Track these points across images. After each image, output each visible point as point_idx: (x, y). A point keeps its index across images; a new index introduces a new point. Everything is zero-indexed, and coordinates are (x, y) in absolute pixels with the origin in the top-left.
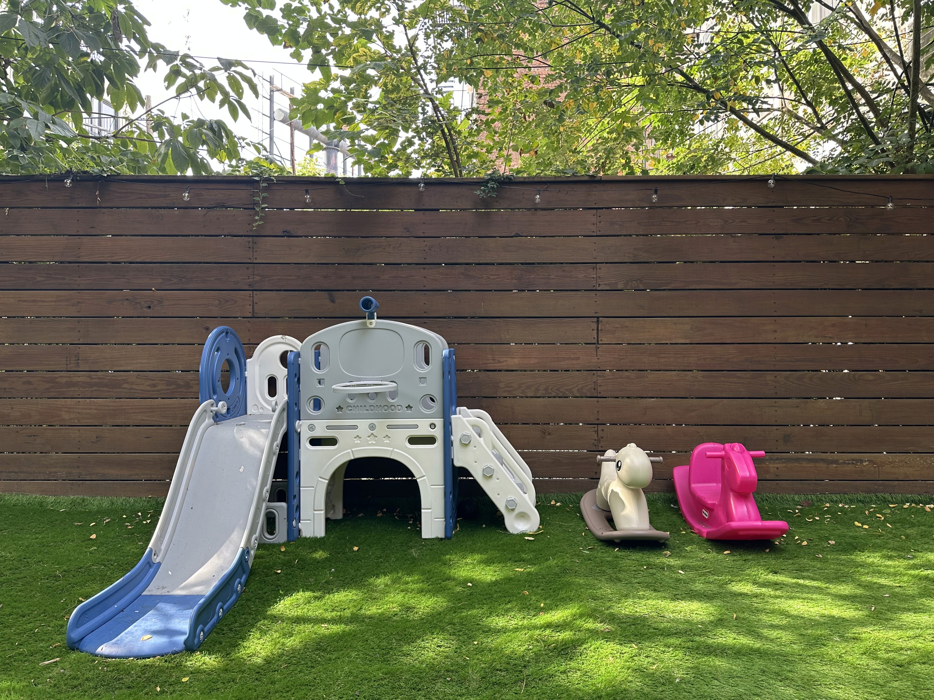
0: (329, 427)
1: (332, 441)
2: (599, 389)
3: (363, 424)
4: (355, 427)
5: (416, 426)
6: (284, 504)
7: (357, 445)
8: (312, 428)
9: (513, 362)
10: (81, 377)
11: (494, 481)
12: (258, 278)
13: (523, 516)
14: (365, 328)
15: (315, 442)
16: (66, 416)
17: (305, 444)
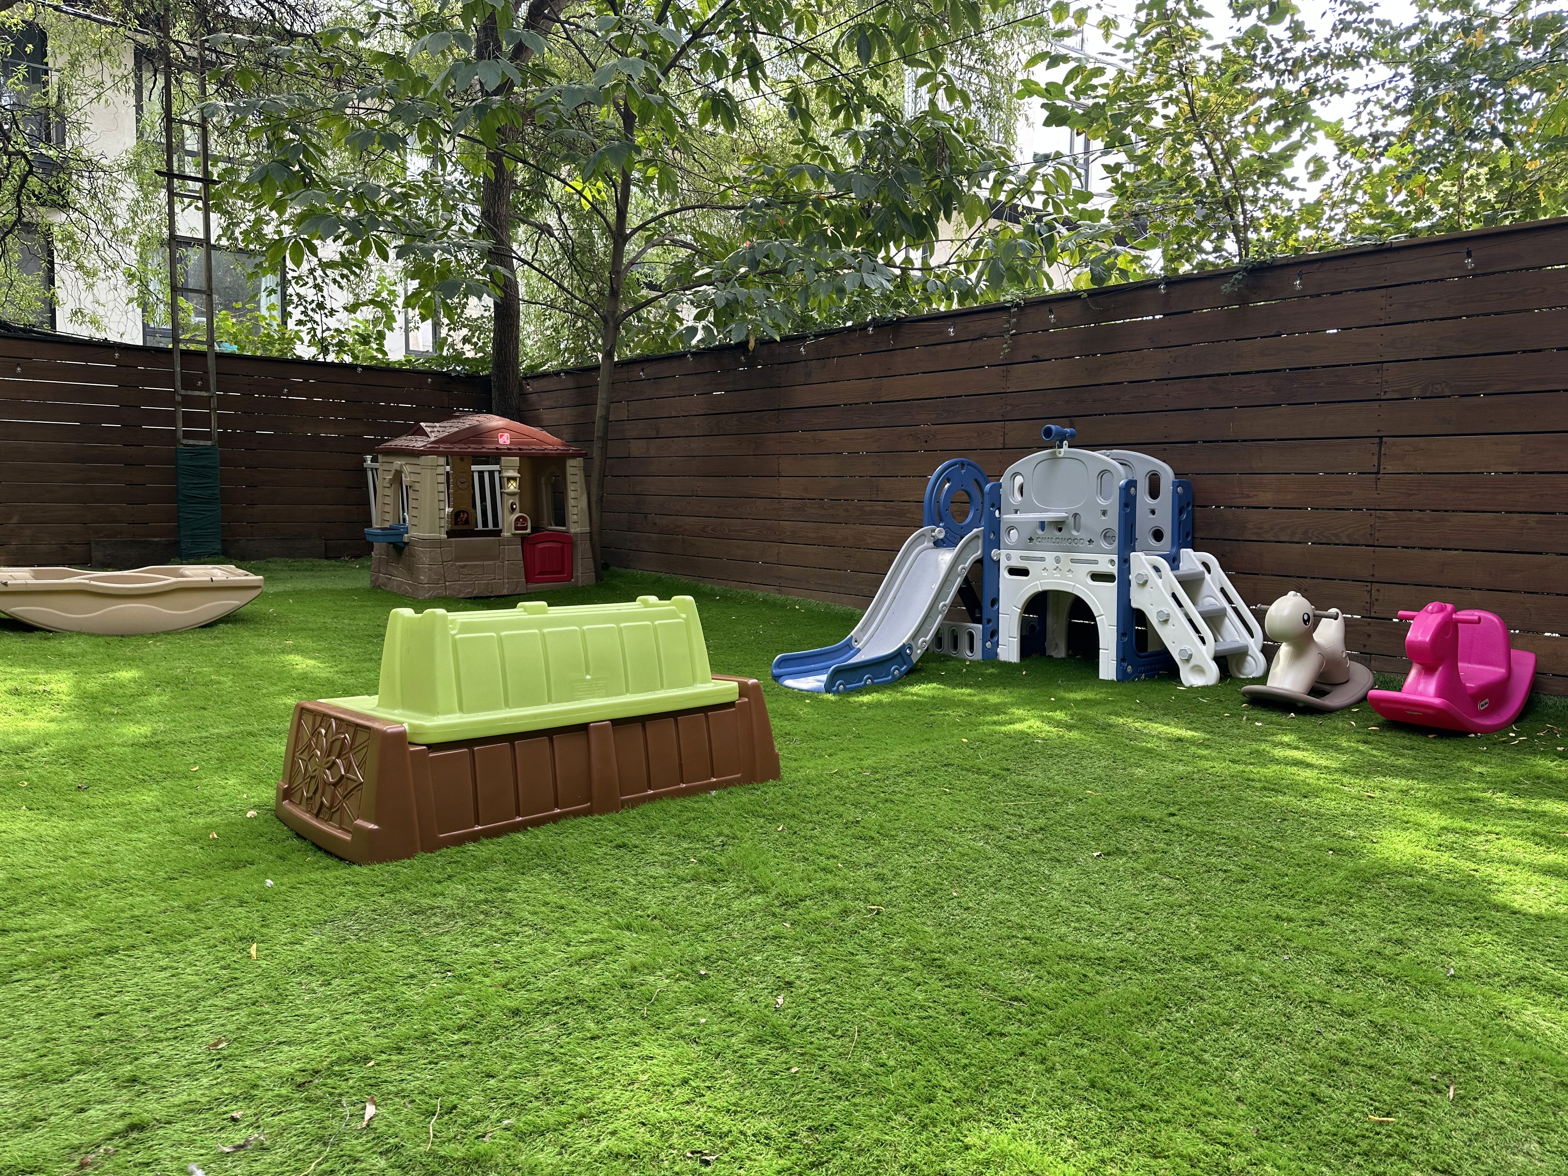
0: (1022, 558)
1: (1024, 572)
2: (1377, 535)
3: (1050, 556)
4: (1042, 559)
5: (1096, 562)
6: (980, 626)
7: (1045, 578)
8: (1008, 558)
9: (1265, 497)
10: (879, 506)
11: (1169, 627)
12: (1009, 408)
13: (1199, 670)
14: (1054, 458)
15: (1013, 571)
16: (869, 541)
17: (1004, 574)
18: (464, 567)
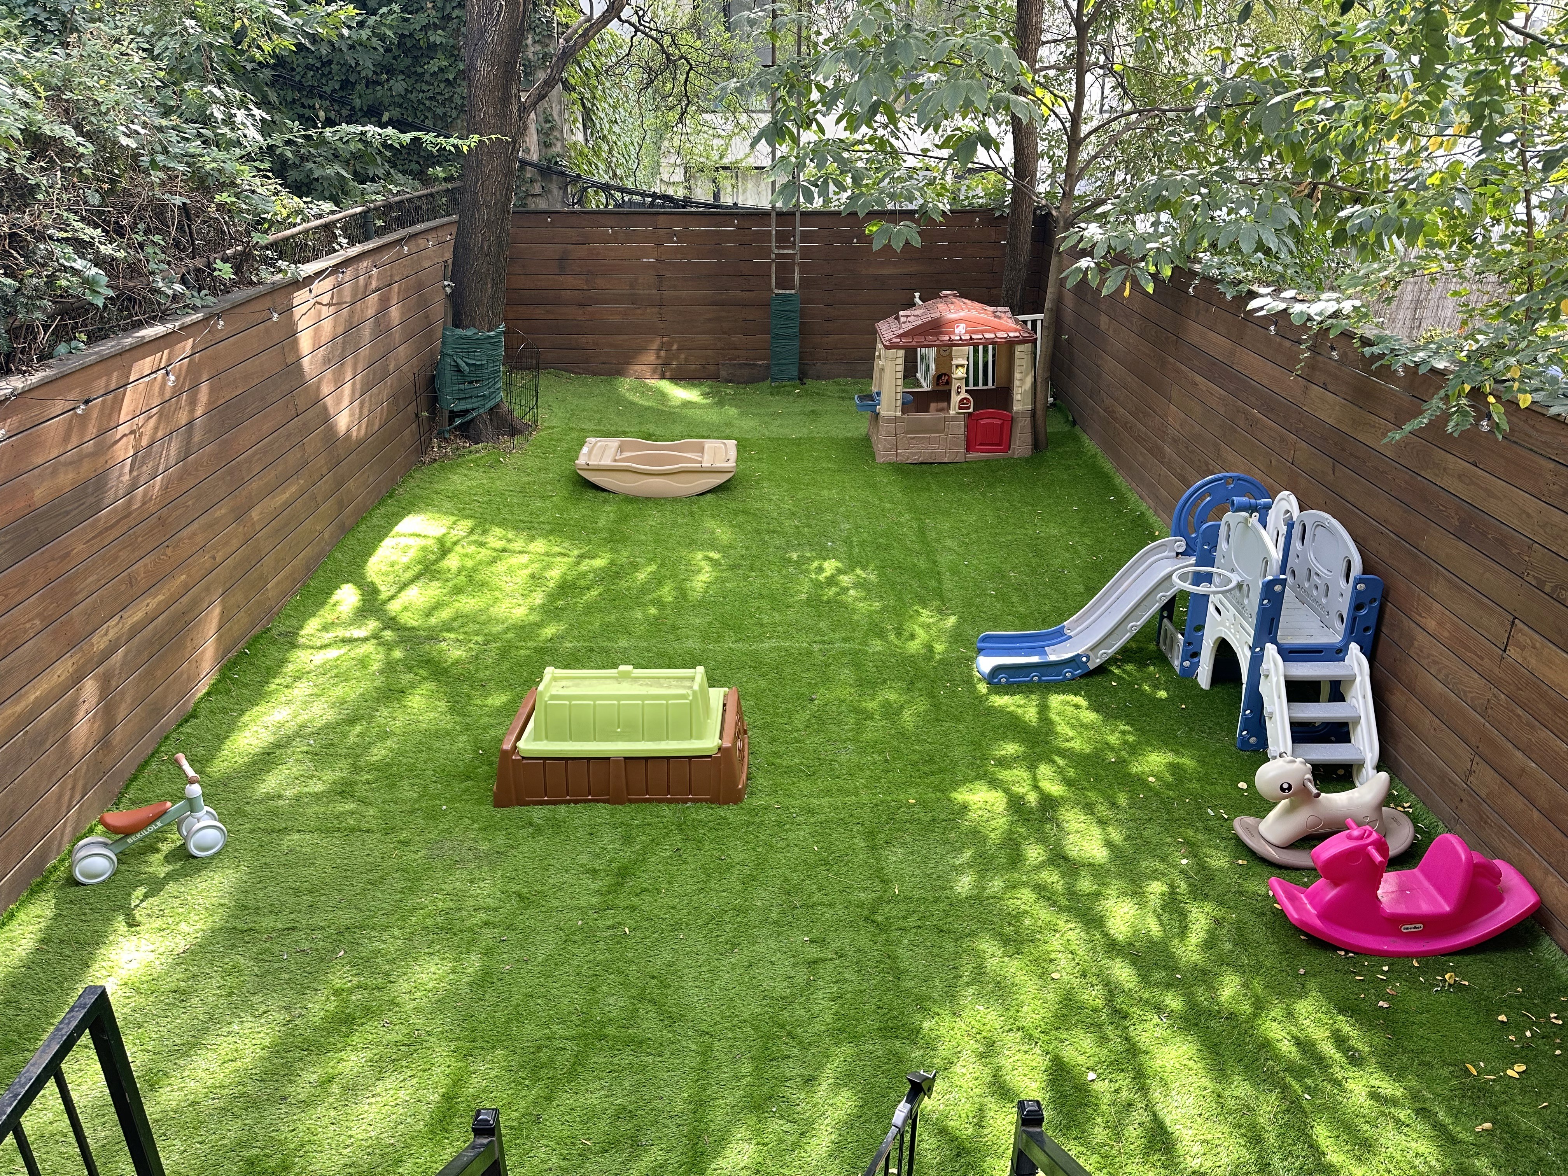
0: (1220, 601)
2: (1489, 711)
3: (1232, 611)
4: (1228, 610)
7: (1226, 627)
11: (1271, 723)
12: (1302, 426)
14: (1246, 524)
18: (913, 438)
